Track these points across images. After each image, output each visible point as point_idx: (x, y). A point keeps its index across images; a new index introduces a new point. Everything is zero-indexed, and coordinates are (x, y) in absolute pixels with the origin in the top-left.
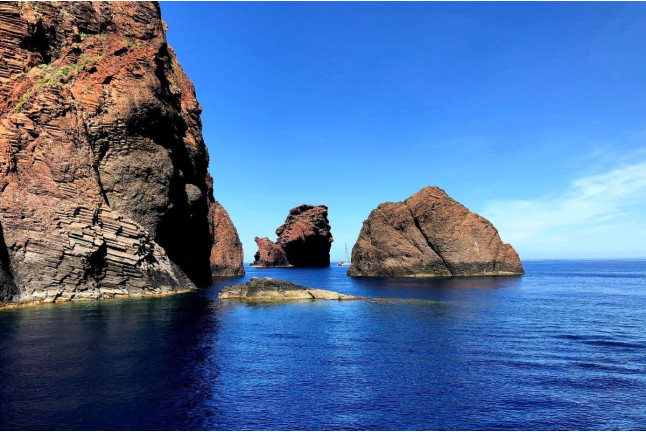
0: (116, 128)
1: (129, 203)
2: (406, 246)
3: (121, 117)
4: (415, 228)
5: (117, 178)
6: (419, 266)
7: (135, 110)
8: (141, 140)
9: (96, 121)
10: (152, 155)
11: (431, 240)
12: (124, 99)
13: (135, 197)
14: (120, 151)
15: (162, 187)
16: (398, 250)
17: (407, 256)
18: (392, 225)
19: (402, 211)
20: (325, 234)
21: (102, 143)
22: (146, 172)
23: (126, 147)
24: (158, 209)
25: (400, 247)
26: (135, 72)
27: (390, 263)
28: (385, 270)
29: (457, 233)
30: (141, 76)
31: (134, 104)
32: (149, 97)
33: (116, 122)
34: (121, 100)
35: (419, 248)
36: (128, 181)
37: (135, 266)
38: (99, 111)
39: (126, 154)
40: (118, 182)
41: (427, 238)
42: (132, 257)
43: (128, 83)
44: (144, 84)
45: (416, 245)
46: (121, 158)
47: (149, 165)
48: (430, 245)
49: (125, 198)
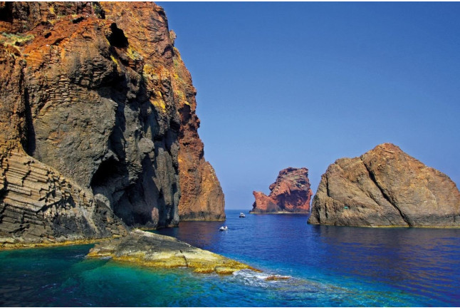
0: (58, 82)
1: (62, 151)
2: (361, 197)
3: (64, 73)
4: (370, 181)
5: (53, 127)
6: (375, 217)
7: (79, 66)
8: (84, 94)
9: (38, 75)
10: (95, 107)
11: (386, 192)
12: (71, 57)
13: (70, 144)
14: (61, 103)
15: (100, 136)
16: (354, 201)
17: (363, 207)
18: (348, 177)
19: (357, 166)
20: (306, 189)
21: (42, 96)
22: (84, 122)
23: (67, 99)
24: (94, 157)
25: (356, 198)
26: (85, 35)
27: (347, 213)
28: (341, 221)
29: (413, 185)
30: (90, 38)
31: (79, 61)
32: (96, 55)
33: (59, 76)
34: (67, 58)
35: (374, 199)
36: (65, 131)
37: (37, 212)
38: (42, 66)
39: (68, 106)
40: (54, 131)
41: (382, 191)
42: (36, 202)
43: (78, 44)
44: (92, 44)
45: (372, 197)
46: (61, 109)
47: (89, 116)
48: (385, 196)
49: (60, 146)
